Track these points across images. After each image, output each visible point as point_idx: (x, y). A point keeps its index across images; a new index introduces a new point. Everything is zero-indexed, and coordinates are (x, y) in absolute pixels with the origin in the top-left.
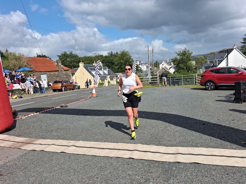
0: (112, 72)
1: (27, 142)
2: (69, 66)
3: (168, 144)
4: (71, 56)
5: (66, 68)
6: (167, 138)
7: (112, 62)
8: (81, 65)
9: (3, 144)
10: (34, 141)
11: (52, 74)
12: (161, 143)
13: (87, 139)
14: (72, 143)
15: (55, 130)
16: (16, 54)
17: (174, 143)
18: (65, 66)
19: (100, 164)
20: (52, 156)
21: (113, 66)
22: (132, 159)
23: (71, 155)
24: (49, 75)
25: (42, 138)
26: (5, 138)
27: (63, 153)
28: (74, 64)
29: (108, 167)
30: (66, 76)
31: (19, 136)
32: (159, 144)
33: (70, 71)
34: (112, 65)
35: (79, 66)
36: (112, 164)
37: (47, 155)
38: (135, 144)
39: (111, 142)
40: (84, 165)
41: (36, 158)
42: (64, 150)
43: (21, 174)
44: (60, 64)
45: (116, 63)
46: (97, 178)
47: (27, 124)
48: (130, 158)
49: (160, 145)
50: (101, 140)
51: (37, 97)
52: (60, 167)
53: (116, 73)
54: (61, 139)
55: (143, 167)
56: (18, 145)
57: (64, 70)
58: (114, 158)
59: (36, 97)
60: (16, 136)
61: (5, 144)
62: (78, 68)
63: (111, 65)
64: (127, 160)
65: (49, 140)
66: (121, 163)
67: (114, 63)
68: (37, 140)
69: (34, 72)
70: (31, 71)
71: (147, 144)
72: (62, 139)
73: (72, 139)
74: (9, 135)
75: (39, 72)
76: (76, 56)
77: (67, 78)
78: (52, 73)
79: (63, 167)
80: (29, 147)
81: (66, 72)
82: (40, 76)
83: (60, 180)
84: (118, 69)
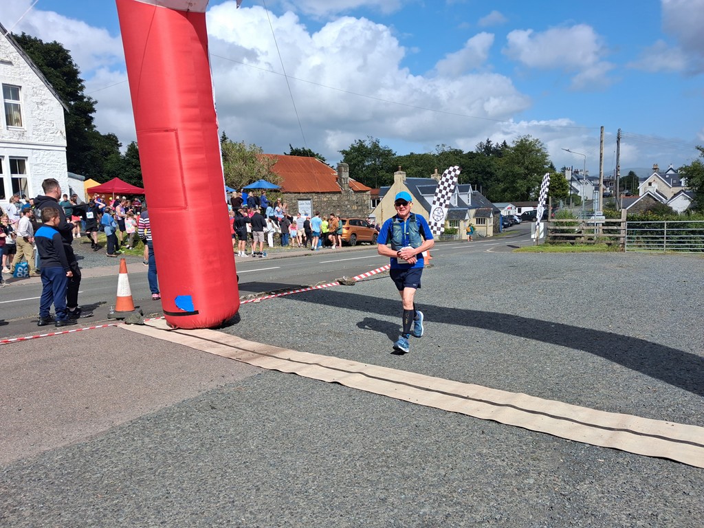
0: (483, 199)
1: (262, 352)
2: (368, 179)
3: (601, 405)
4: (376, 152)
5: (359, 186)
6: (603, 390)
7: (488, 169)
8: (399, 177)
9: (216, 349)
10: (277, 351)
11: (325, 200)
12: (582, 398)
13: (392, 363)
14: (359, 366)
15: (322, 335)
16: (245, 148)
17: (621, 403)
18: (358, 180)
19: (416, 420)
20: (313, 387)
21: (489, 183)
22: (494, 424)
23: (353, 392)
24: (317, 201)
25: (293, 348)
26: (219, 339)
27: (337, 385)
28: (380, 174)
29: (433, 429)
30: (358, 206)
31: (246, 337)
32: (576, 401)
33: (368, 193)
34: (487, 179)
35: (392, 182)
36: (446, 426)
37: (301, 383)
38: (510, 391)
39: (450, 379)
40: (378, 417)
41: (280, 387)
42: (340, 378)
43: (250, 412)
44: (346, 175)
45: (500, 174)
46: (405, 448)
47: (264, 315)
48: (491, 420)
49: (580, 403)
50: (425, 371)
51: (286, 255)
52: (328, 413)
53: (495, 204)
54: (333, 355)
55: (520, 444)
56: (245, 355)
57: (355, 192)
58: (451, 414)
59: (283, 256)
60: (241, 336)
61: (219, 350)
62: (392, 185)
63: (484, 179)
64: (483, 423)
65: (307, 353)
66: (467, 426)
67: (492, 174)
68: (283, 350)
69: (283, 193)
70: (276, 191)
71: (543, 397)
72: (337, 356)
73: (359, 358)
74: (227, 333)
75: (295, 193)
76: (387, 154)
77: (360, 211)
78: (325, 198)
79: (334, 413)
80: (268, 363)
81: (359, 195)
82: (296, 205)
83: (326, 437)
84: (504, 191)
